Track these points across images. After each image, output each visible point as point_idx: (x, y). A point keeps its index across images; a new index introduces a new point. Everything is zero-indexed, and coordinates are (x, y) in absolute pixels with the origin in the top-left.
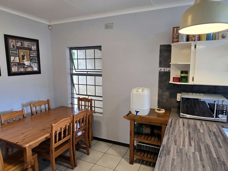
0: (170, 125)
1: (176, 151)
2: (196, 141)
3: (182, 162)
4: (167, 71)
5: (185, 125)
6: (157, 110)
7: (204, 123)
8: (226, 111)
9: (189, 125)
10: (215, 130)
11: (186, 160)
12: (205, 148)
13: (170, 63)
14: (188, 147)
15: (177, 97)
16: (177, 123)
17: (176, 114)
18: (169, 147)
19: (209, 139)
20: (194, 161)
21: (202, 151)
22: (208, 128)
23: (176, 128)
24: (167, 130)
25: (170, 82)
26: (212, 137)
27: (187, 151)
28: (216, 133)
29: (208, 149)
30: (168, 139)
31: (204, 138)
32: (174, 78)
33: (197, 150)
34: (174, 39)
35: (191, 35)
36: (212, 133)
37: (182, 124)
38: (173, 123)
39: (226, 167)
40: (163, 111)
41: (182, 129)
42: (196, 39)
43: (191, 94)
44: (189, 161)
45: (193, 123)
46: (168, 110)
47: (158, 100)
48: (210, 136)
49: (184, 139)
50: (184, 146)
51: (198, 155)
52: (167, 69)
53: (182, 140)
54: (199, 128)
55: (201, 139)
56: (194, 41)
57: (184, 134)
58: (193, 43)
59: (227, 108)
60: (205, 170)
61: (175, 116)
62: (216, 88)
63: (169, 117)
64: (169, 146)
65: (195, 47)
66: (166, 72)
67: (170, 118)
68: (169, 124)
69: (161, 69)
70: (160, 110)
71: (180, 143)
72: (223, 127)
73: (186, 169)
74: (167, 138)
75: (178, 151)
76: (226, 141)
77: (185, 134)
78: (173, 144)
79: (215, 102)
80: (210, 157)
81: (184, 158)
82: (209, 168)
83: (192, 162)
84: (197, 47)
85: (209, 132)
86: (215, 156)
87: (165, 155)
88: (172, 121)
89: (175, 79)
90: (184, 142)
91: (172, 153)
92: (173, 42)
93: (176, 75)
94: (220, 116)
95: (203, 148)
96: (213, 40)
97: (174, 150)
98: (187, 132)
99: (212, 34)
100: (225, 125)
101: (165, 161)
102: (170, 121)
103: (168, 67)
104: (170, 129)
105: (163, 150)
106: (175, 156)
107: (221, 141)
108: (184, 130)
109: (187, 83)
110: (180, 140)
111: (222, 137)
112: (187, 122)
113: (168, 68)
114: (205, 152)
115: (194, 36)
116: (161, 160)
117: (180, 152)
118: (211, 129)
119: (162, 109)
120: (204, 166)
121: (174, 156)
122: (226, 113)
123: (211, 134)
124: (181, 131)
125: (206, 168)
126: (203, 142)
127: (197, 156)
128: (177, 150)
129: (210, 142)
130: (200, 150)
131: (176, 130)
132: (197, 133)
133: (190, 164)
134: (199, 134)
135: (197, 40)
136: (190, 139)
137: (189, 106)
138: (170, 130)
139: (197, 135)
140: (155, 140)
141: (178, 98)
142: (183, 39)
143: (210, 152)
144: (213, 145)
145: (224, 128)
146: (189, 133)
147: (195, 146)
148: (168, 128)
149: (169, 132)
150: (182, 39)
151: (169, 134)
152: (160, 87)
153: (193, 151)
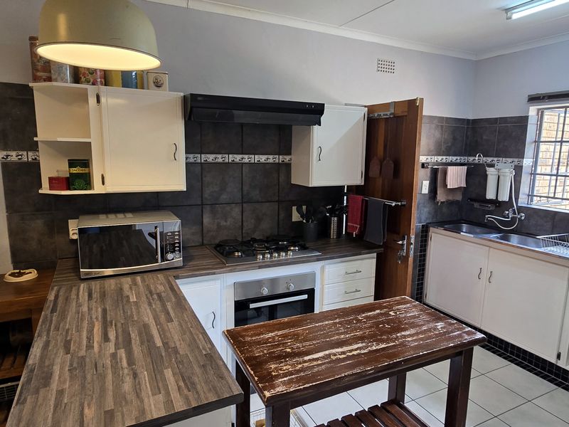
0: (51, 307)
1: (67, 369)
2: (119, 325)
3: (83, 387)
4: (30, 159)
5: (94, 296)
6: (13, 275)
7: (138, 278)
8: (179, 243)
9: (104, 292)
10: (161, 288)
11: (95, 378)
12: (140, 334)
13: (35, 139)
14: (100, 346)
15: (70, 230)
16: (73, 296)
17: (69, 275)
18: (49, 366)
19: (148, 310)
20: (114, 373)
21: (133, 341)
22: (148, 287)
23: (68, 311)
24: (43, 322)
25: (40, 191)
26: (155, 304)
27: (97, 356)
28: (163, 294)
29: (146, 334)
30: (47, 344)
31: (138, 312)
32: (51, 179)
33: (121, 346)
34: (37, 70)
35: (85, 68)
36: (155, 296)
37: (86, 294)
38: (61, 300)
39: (178, 356)
40: (31, 275)
41: (85, 309)
42: (99, 80)
43: (102, 217)
44: (102, 377)
45: (113, 287)
46: (47, 269)
47: (12, 247)
48: (150, 304)
49: (91, 331)
50: (90, 347)
51: (124, 355)
52: (28, 156)
53: (84, 334)
54: (129, 293)
55: (132, 316)
56: (93, 84)
57: (91, 318)
58: (91, 90)
59: (180, 237)
60: (137, 381)
61: (68, 280)
62: (158, 196)
63: (47, 288)
64: (47, 364)
65: (98, 101)
66: (25, 163)
67: (52, 289)
68: (49, 305)
69: (7, 156)
70: (20, 275)
71: (80, 344)
72: (177, 277)
73: (94, 400)
74: (41, 345)
75: (75, 365)
76: (181, 305)
77: (94, 317)
78: (61, 352)
79: (156, 227)
80: (149, 349)
81: (89, 377)
82: (146, 375)
83: (110, 377)
84: (103, 100)
85: (149, 295)
86: (159, 343)
87: (37, 392)
88: (57, 297)
89: (54, 182)
90: (90, 339)
91: (57, 378)
92: (36, 79)
93: (58, 171)
94: (170, 256)
95: (134, 335)
96: (137, 88)
97: (62, 369)
98: (100, 310)
99: (134, 74)
100: (179, 272)
101: (34, 408)
102: (51, 297)
103: (30, 150)
104: (52, 317)
105: (29, 381)
106: (64, 382)
107: (172, 307)
108: (90, 309)
109: (90, 189)
110: (80, 336)
111: (174, 300)
112: (98, 287)
113: (30, 154)
114: (138, 342)
115: (92, 72)
116: (21, 411)
117: (79, 367)
118: (153, 289)
119: (27, 271)
120: (135, 375)
121: (61, 381)
122: (179, 247)
123: (153, 299)
124: (82, 315)
125: (141, 376)
126: (136, 321)
127: (121, 359)
128: (71, 365)
129: (151, 317)
130: (127, 343)
131: (70, 313)
132: (123, 306)
133: (105, 383)
134: (126, 307)
135: (102, 84)
136: (106, 325)
137: (104, 248)
138: (51, 321)
139: (122, 312)
140: (14, 362)
141: (71, 233)
142: (62, 75)
143: (150, 339)
144: (155, 322)
145: (179, 279)
146: (105, 311)
147: (117, 338)
148: (46, 316)
149: (50, 326)
150: (59, 74)
151: (49, 331)
152: (11, 208)
153: (112, 350)
